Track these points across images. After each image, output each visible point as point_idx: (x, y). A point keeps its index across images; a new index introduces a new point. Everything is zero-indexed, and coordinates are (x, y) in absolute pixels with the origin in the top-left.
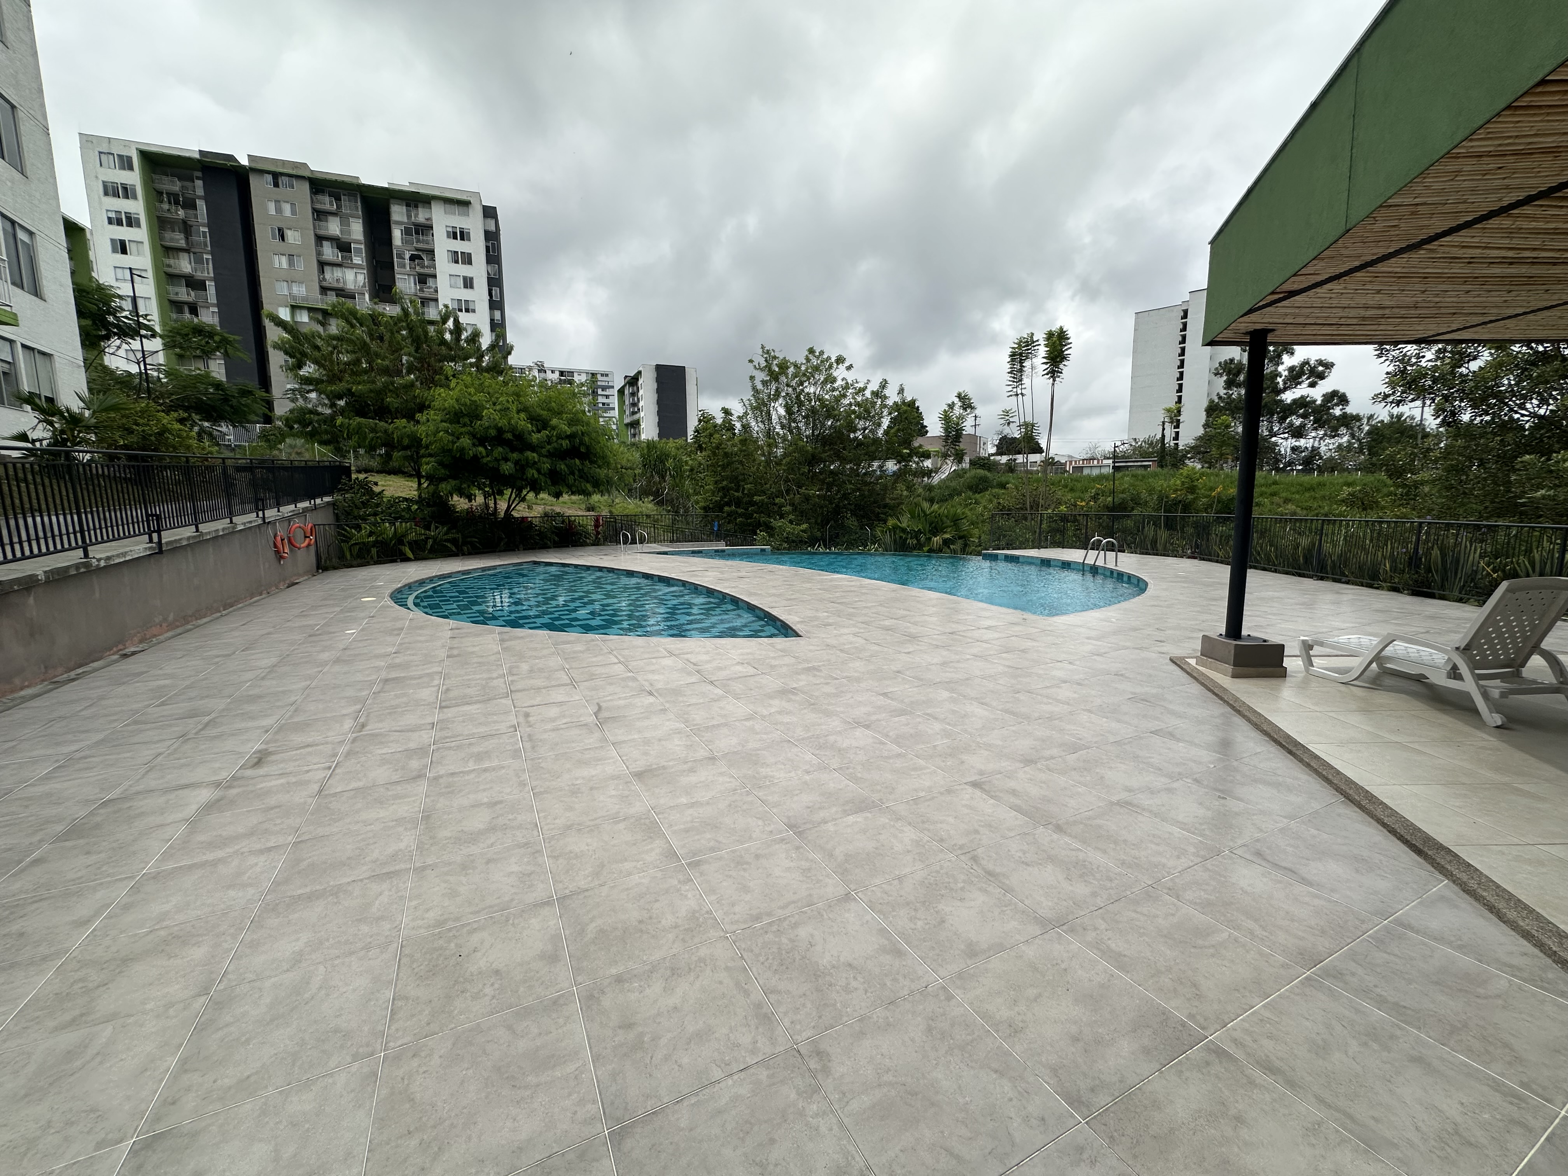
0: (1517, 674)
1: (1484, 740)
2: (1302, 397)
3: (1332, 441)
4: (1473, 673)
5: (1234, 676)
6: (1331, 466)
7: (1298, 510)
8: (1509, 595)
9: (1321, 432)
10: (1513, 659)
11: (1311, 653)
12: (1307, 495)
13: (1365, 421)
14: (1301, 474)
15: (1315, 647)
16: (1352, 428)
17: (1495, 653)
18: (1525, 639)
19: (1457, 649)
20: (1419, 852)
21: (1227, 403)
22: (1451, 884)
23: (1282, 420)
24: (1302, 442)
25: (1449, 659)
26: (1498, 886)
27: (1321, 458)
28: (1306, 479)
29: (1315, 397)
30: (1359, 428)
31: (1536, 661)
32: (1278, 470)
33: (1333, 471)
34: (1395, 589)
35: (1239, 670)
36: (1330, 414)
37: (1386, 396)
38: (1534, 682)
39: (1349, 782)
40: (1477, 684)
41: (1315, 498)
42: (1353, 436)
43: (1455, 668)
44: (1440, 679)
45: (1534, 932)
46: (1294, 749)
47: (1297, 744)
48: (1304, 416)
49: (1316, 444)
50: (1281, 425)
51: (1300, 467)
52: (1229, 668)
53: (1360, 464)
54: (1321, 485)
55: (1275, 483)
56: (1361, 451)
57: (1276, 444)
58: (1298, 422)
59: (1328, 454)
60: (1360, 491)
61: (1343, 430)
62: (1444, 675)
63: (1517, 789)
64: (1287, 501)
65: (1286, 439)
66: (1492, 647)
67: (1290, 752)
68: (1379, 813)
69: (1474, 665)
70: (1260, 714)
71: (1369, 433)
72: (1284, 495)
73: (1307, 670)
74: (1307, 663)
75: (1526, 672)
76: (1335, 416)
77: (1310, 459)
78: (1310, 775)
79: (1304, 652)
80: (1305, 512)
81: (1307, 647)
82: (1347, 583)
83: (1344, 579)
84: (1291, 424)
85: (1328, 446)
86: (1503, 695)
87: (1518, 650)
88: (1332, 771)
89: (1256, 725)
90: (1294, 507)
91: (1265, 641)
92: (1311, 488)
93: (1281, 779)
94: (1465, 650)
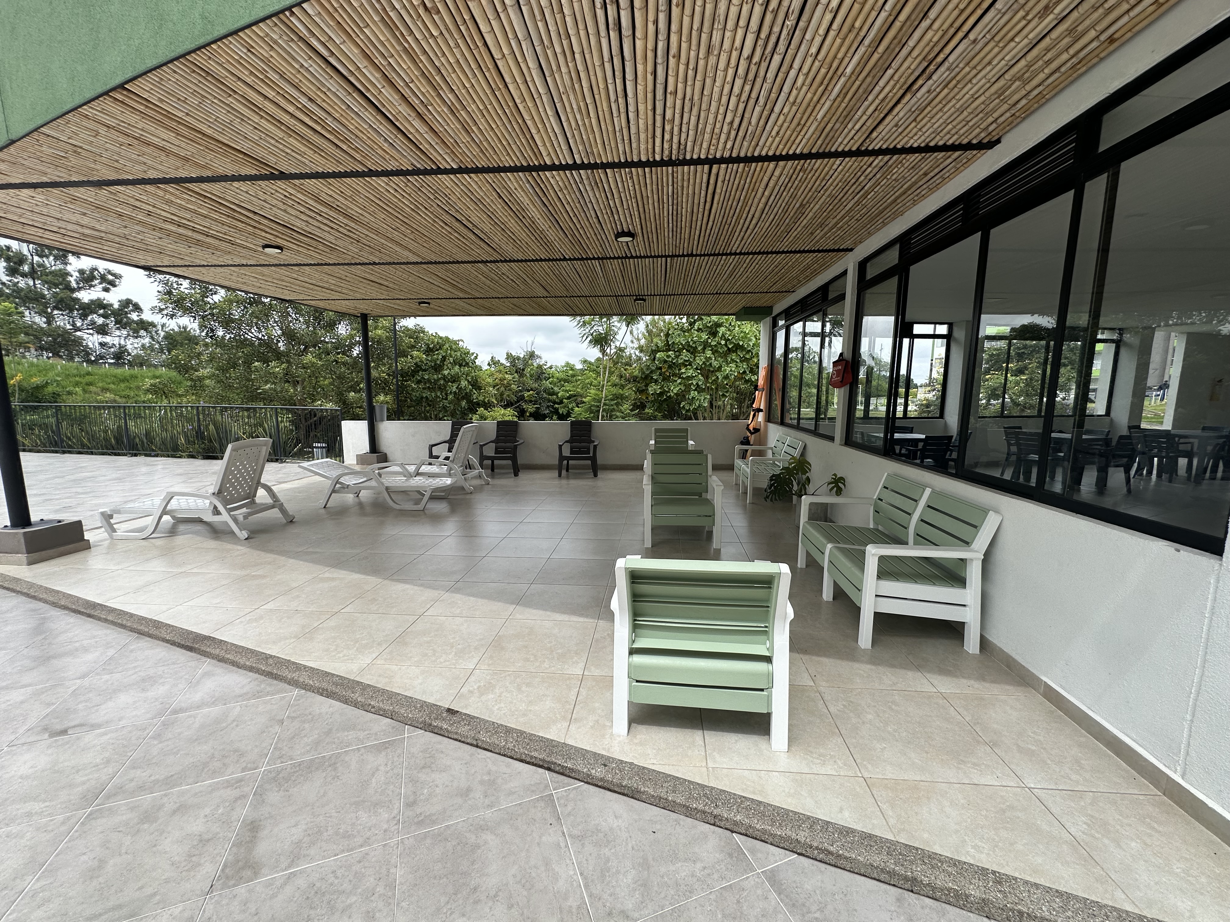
0: (253, 502)
1: (238, 550)
2: (99, 299)
3: (136, 341)
4: (226, 508)
5: (30, 563)
6: (139, 362)
7: (117, 398)
8: (234, 453)
9: (125, 332)
10: (249, 493)
11: (112, 521)
12: (123, 385)
13: (160, 327)
14: (113, 367)
15: (115, 516)
16: (150, 332)
17: (237, 491)
18: (252, 479)
19: (214, 494)
20: (190, 649)
21: (14, 291)
22: (212, 661)
23: (84, 317)
24: (108, 339)
25: (211, 503)
26: (236, 646)
27: (129, 354)
28: (119, 371)
29: (111, 301)
30: (156, 332)
31: (261, 492)
32: (89, 362)
33: (141, 365)
34: (192, 457)
35: (35, 556)
36: (129, 318)
37: (161, 310)
38: (262, 504)
39: (142, 619)
40: (230, 515)
41: (130, 388)
42: (152, 338)
43: (215, 507)
44: (209, 517)
45: (254, 665)
46: (92, 612)
47: (95, 606)
48: (105, 316)
49: (122, 342)
50: (83, 320)
51: (112, 361)
52: (23, 557)
53: (164, 361)
54: (134, 377)
55: (89, 374)
56: (161, 351)
57: (81, 338)
58: (100, 321)
59: (135, 352)
60: (160, 383)
61: (142, 333)
62: (211, 514)
63: (254, 576)
64: (105, 390)
65: (92, 335)
66: (235, 488)
67: (89, 616)
68: (163, 634)
69: (225, 503)
70: (58, 592)
71: (165, 338)
72: (100, 385)
73: (111, 537)
74: (109, 530)
75: (258, 500)
76: (133, 321)
77: (120, 355)
78: (108, 628)
79: (105, 523)
80: (124, 400)
81: (107, 517)
82: (157, 456)
83: (153, 454)
84: (93, 323)
85: (133, 346)
86: (245, 517)
87: (250, 487)
88: (126, 617)
89: (54, 603)
90: (112, 396)
91: (60, 522)
92: (124, 380)
93: (77, 644)
94: (219, 494)
